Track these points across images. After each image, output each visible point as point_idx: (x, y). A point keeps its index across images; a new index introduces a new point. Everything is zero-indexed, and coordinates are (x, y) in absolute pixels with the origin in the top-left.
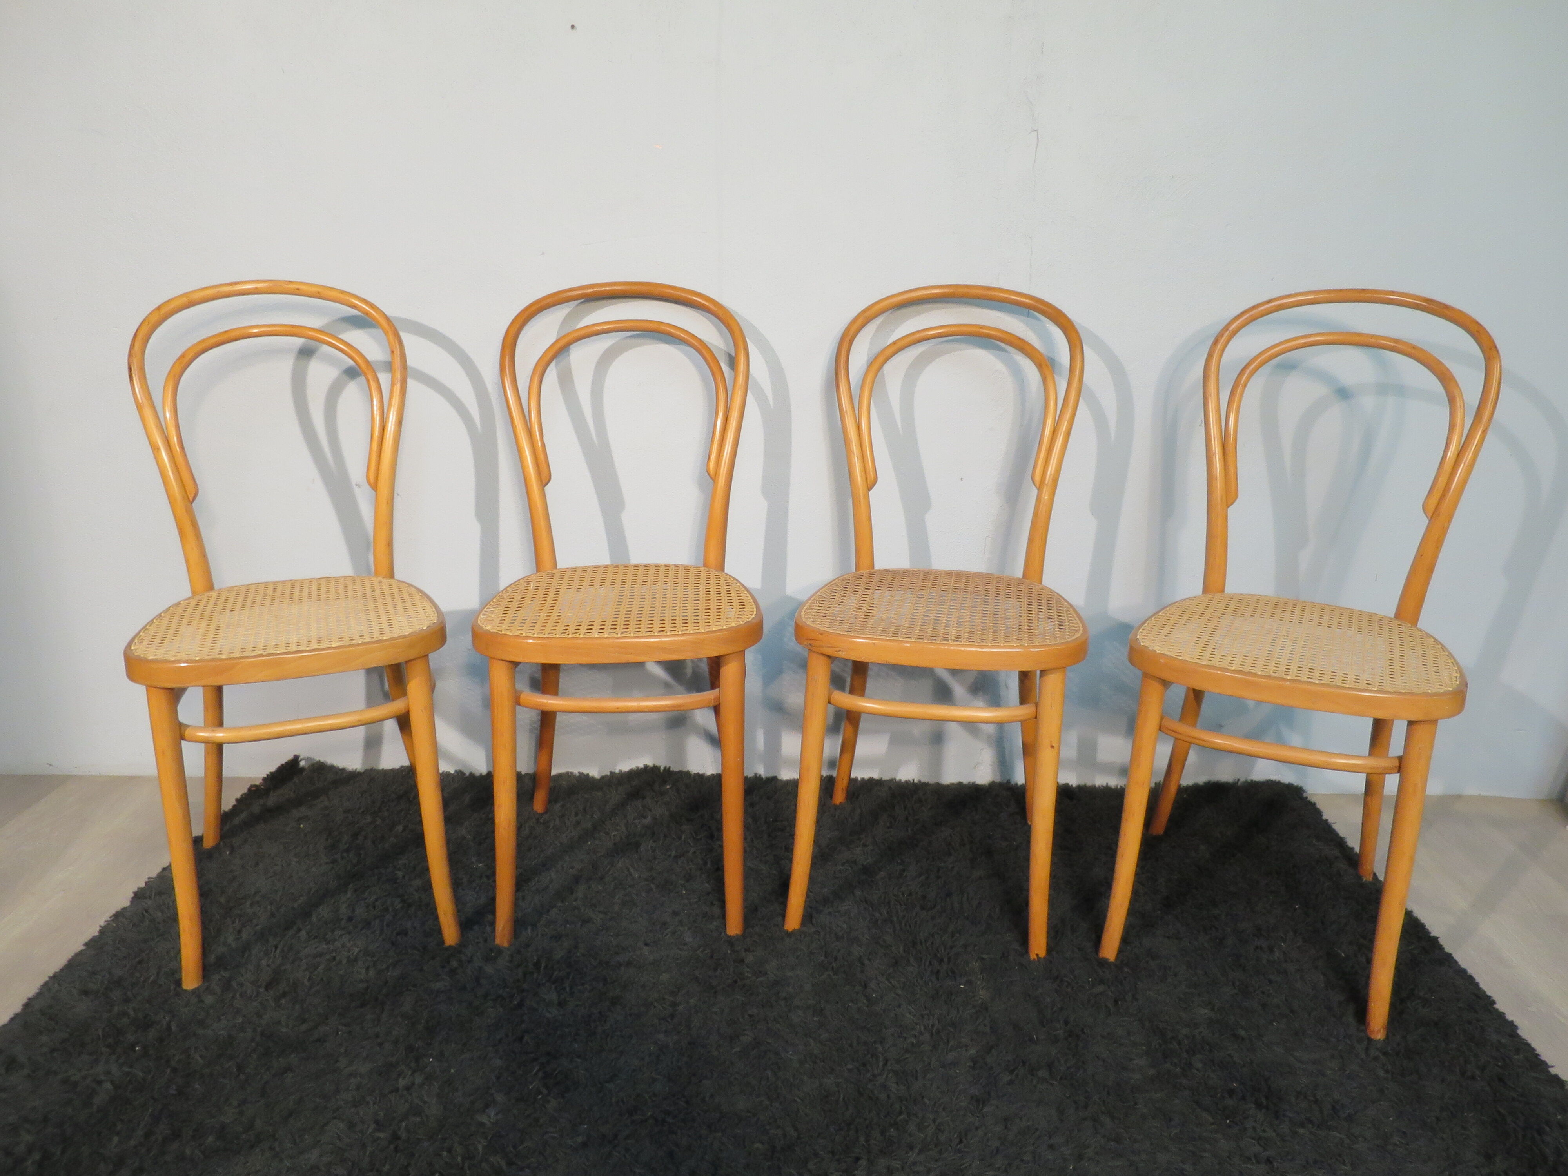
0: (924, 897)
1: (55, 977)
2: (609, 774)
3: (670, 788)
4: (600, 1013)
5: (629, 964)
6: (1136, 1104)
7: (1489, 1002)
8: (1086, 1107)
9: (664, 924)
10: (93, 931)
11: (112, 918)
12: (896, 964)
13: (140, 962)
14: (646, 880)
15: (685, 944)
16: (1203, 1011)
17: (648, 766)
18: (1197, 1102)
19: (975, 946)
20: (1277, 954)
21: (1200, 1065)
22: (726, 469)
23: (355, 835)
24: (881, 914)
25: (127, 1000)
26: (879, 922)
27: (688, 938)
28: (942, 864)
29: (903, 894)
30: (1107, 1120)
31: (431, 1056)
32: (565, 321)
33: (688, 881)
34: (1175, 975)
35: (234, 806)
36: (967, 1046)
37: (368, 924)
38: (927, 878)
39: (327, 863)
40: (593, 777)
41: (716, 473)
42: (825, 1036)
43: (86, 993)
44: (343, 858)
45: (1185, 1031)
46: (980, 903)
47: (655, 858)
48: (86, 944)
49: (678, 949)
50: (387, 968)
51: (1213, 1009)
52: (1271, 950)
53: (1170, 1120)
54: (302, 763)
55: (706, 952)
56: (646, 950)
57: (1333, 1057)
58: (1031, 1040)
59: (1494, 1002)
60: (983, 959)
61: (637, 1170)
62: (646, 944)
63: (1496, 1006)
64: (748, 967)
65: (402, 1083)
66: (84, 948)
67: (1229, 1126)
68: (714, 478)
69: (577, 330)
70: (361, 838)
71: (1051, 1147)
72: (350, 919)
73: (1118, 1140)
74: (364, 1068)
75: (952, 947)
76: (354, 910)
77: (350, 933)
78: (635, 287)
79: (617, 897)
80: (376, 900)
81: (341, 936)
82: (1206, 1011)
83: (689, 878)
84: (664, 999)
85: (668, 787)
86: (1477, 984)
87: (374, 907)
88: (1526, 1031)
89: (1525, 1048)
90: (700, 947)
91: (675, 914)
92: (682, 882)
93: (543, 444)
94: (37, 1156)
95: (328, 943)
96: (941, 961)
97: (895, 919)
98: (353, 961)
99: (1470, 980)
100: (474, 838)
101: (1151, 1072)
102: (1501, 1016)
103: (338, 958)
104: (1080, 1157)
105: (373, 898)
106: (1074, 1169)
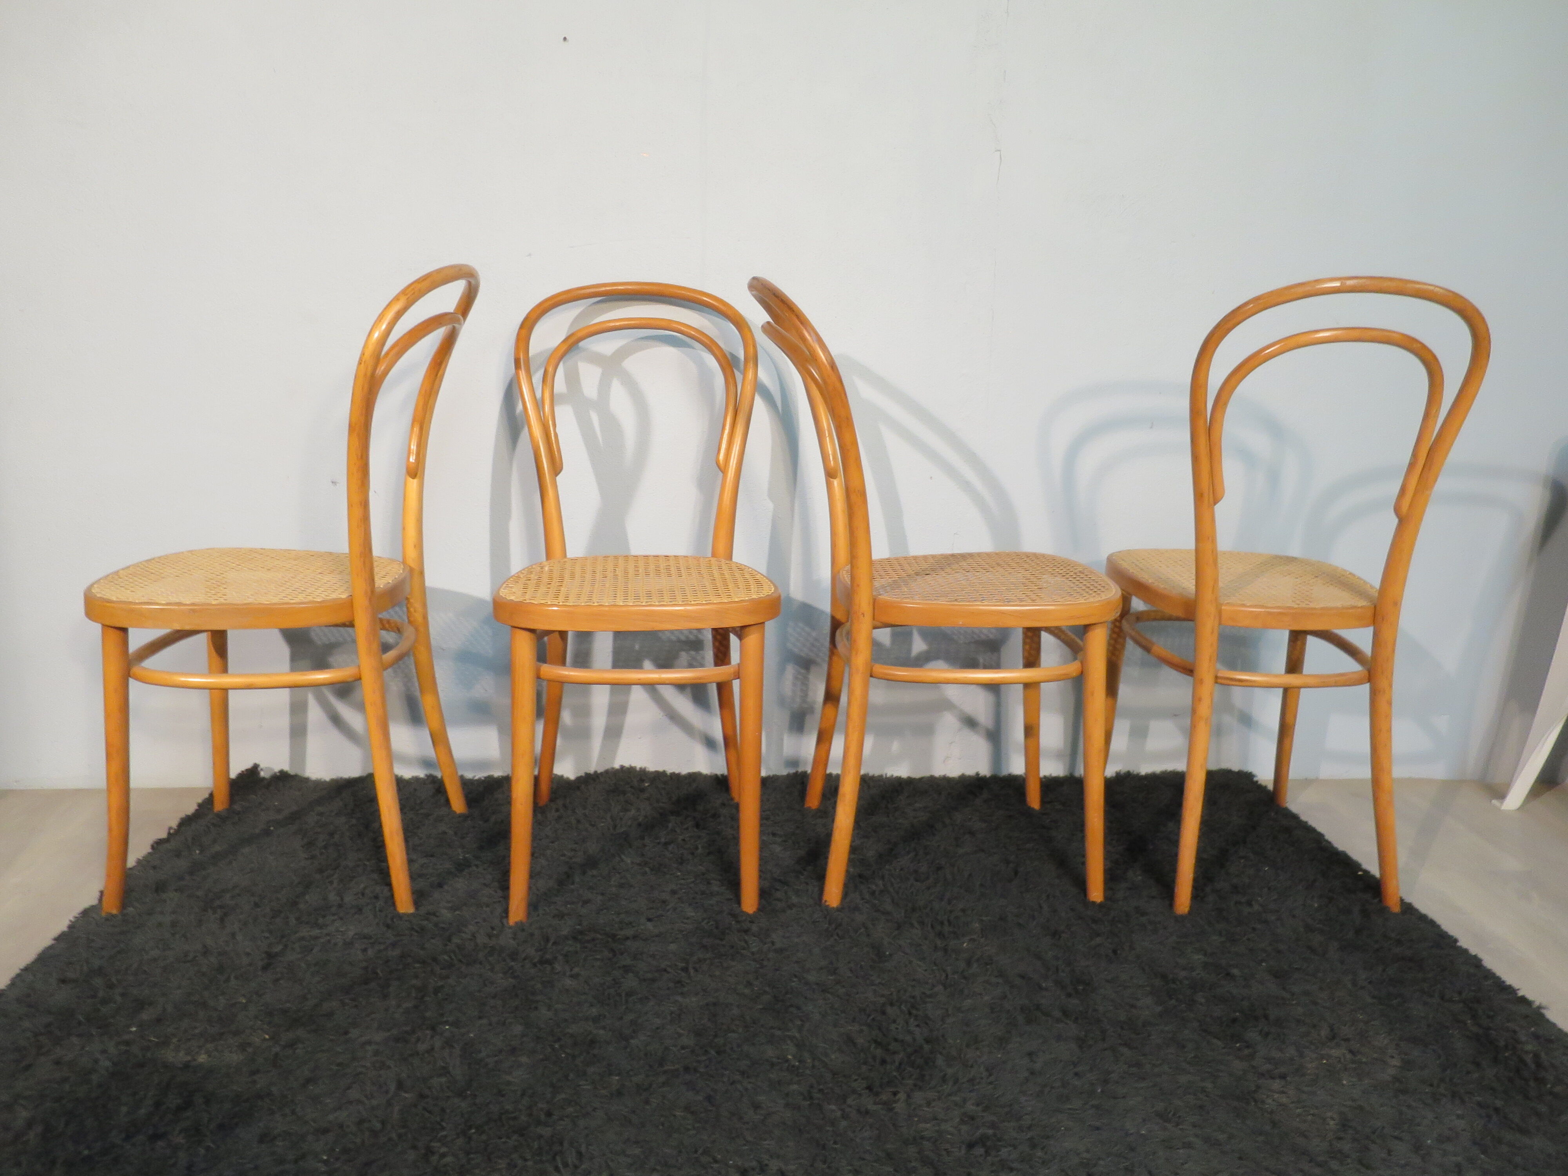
0: (916, 871)
1: (26, 969)
2: (583, 775)
3: (648, 786)
4: (614, 980)
5: (635, 937)
6: (1149, 1036)
7: (1452, 942)
8: (1104, 1040)
9: (664, 902)
10: (62, 926)
11: (81, 915)
12: (899, 927)
13: (119, 952)
14: (639, 864)
15: (688, 918)
16: (1196, 957)
17: (624, 766)
18: (1205, 1031)
19: (973, 910)
20: (1256, 907)
21: (1203, 1000)
22: (735, 462)
23: (331, 835)
24: (876, 885)
25: (111, 986)
26: (877, 893)
27: (690, 912)
28: (929, 843)
29: (895, 870)
30: (1124, 1050)
31: (446, 1023)
32: (577, 319)
33: (681, 863)
34: (1165, 928)
35: (197, 810)
36: (981, 994)
37: (360, 910)
38: (916, 855)
39: (306, 859)
40: (568, 778)
41: (725, 465)
42: (842, 991)
43: (63, 981)
44: (321, 854)
45: (1183, 974)
46: (970, 875)
47: (645, 846)
48: (55, 939)
49: (683, 922)
50: (386, 949)
51: (1205, 955)
52: (1249, 903)
53: (1184, 1047)
54: (262, 774)
55: (710, 924)
56: (650, 925)
57: (1321, 989)
58: (1041, 988)
59: (1456, 941)
60: (982, 920)
61: (678, 1114)
62: (649, 920)
63: (1458, 944)
64: (754, 936)
65: (422, 1047)
66: (53, 942)
67: (1239, 1049)
68: (723, 470)
69: (590, 325)
70: (337, 837)
71: (1076, 1074)
72: (340, 906)
73: (1138, 1065)
74: (379, 1037)
75: (951, 912)
76: (342, 899)
77: (341, 919)
78: (647, 287)
79: (613, 880)
80: (365, 888)
81: (334, 921)
82: (1200, 957)
83: (681, 861)
84: (676, 965)
85: (647, 785)
86: (1438, 927)
87: (363, 894)
88: (1489, 962)
89: (1489, 975)
90: (703, 919)
91: (674, 892)
92: (675, 865)
93: (556, 435)
94: (39, 1129)
95: (321, 928)
96: (942, 923)
97: (891, 890)
98: (349, 944)
99: (1432, 923)
100: (456, 834)
101: (1159, 1009)
102: (1465, 952)
103: (333, 941)
104: (1106, 1082)
105: (362, 886)
106: (1102, 1091)
